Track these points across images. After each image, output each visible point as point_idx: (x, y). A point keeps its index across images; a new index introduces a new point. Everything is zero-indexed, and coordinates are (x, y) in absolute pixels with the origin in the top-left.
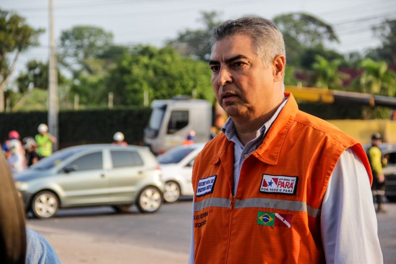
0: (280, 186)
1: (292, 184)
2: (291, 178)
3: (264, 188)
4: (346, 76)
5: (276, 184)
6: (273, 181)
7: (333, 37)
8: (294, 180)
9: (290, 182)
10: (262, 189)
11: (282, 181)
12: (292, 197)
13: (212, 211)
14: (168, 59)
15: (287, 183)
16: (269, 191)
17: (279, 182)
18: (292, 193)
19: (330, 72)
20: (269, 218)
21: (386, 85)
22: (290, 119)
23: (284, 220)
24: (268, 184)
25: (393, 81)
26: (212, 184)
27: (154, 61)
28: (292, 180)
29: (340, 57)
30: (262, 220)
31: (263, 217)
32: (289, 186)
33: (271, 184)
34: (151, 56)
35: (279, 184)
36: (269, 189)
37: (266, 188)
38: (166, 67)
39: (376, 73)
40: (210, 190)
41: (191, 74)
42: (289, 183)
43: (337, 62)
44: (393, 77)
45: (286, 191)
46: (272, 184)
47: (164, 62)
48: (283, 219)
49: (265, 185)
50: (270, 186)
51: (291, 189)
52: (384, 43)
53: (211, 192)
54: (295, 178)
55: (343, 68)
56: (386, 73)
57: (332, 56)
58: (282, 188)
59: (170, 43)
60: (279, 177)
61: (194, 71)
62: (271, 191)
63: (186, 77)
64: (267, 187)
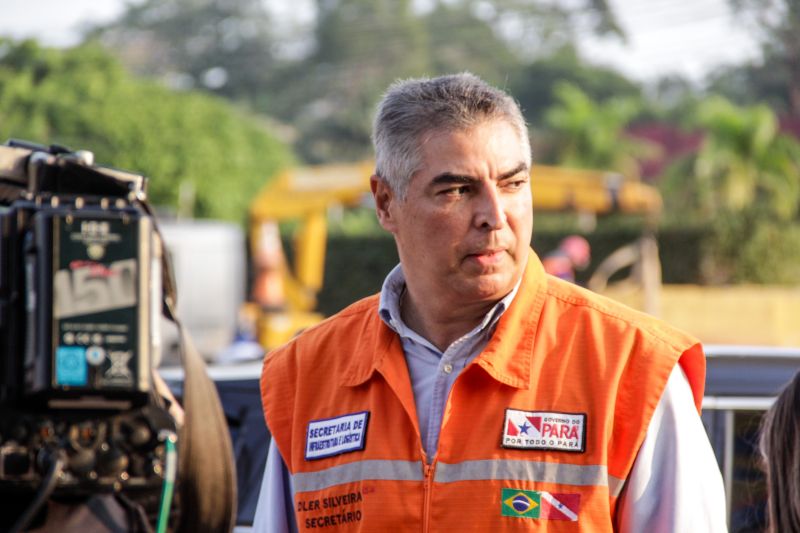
0: (547, 434)
1: (574, 430)
2: (570, 418)
3: (511, 437)
4: (650, 151)
5: (539, 429)
6: (529, 424)
7: (608, 26)
8: (578, 422)
9: (571, 425)
10: (508, 439)
11: (552, 423)
12: (579, 457)
13: (373, 491)
14: (96, 84)
15: (562, 426)
16: (524, 444)
17: (545, 425)
18: (579, 448)
19: (602, 138)
20: (527, 501)
21: (770, 180)
22: (538, 291)
23: (560, 506)
24: (519, 430)
25: (791, 171)
26: (360, 431)
27: (49, 91)
28: (576, 421)
29: (630, 89)
30: (512, 506)
31: (516, 499)
32: (569, 434)
33: (524, 429)
34: (41, 74)
35: (544, 431)
36: (522, 440)
37: (516, 438)
38: (88, 112)
39: (741, 142)
40: (357, 444)
41: (169, 134)
42: (568, 428)
43: (623, 108)
44: (791, 157)
45: (565, 444)
46: (528, 430)
47: (82, 95)
48: (559, 503)
49: (513, 431)
50: (524, 434)
51: (574, 440)
52: (766, 47)
53: (361, 450)
54: (581, 418)
55: (642, 126)
56: (774, 145)
57: (606, 87)
58: (554, 438)
59: (95, 33)
60: (543, 416)
61: (178, 123)
62: (529, 445)
63: (150, 142)
64: (519, 436)
